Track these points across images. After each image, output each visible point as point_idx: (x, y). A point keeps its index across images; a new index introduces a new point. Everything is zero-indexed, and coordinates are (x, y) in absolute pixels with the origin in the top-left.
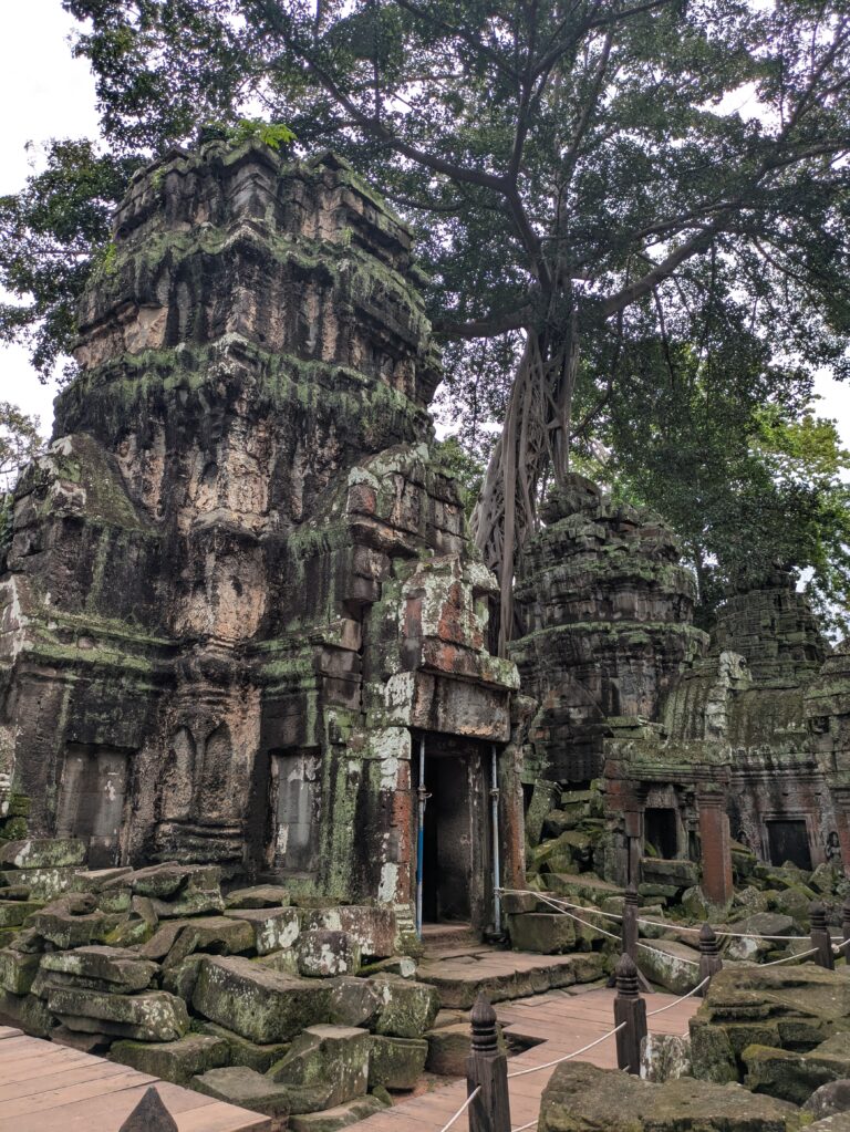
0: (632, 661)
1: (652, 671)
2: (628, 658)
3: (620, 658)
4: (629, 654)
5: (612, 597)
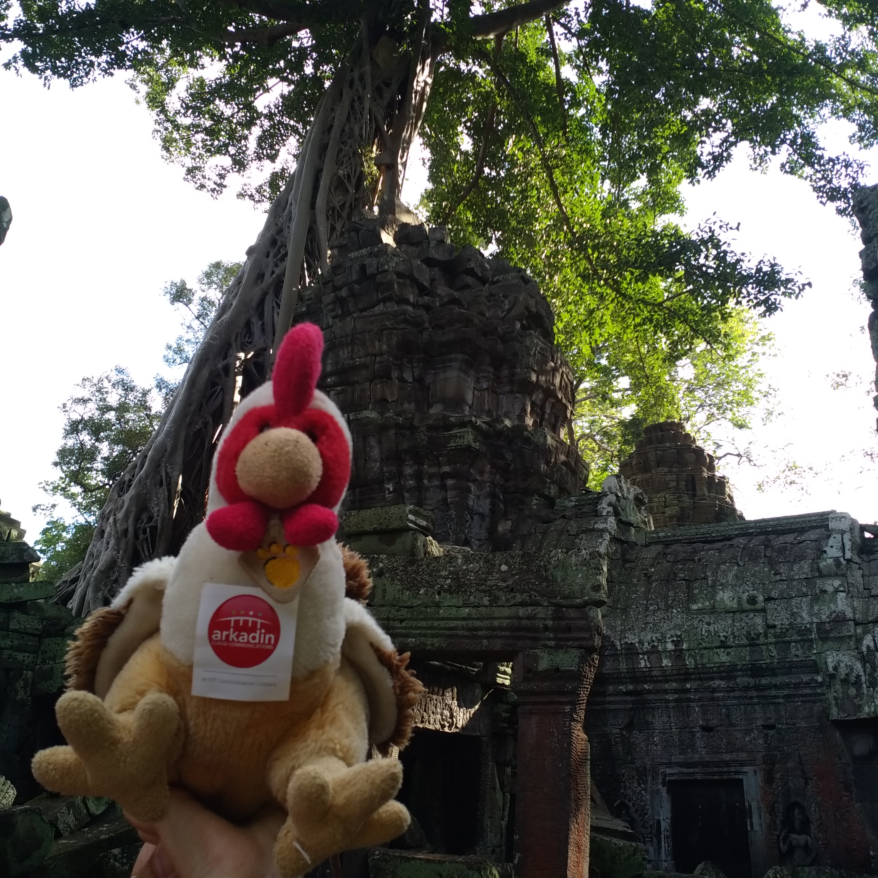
0: (450, 482)
1: (485, 506)
2: (444, 476)
3: (431, 477)
4: (446, 469)
5: (429, 379)
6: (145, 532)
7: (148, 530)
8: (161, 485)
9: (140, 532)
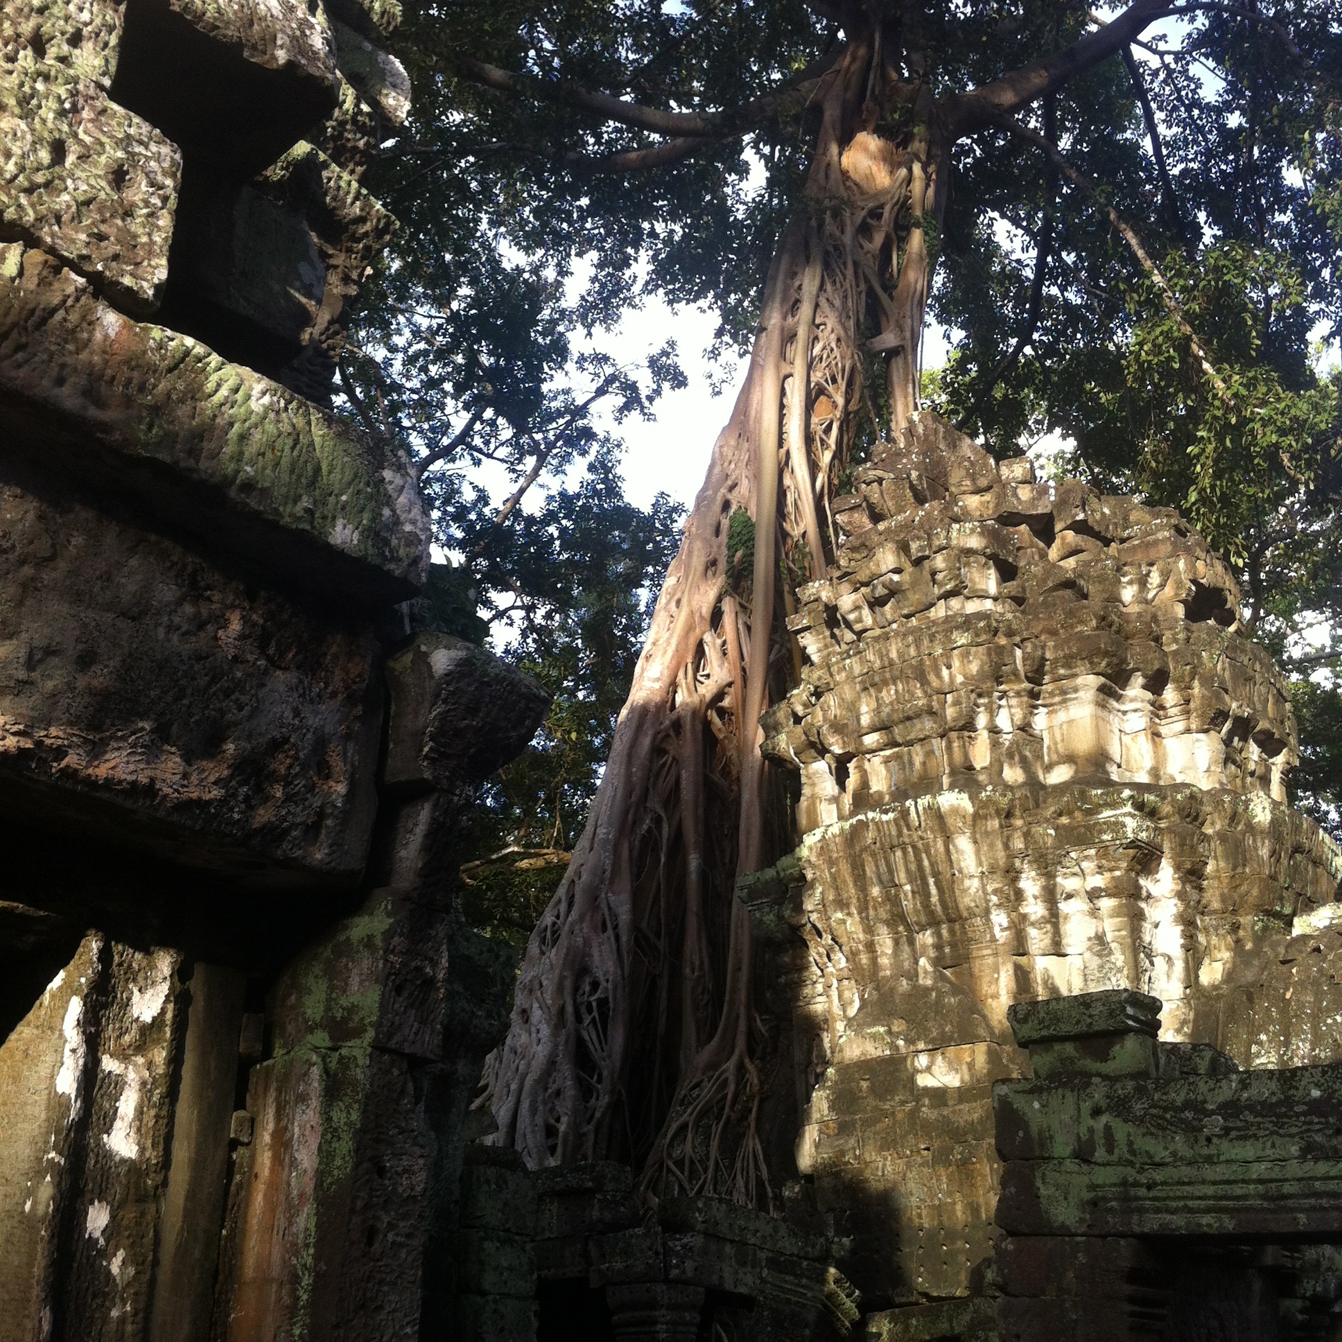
0: (1106, 904)
1: (1172, 940)
2: (1095, 894)
6: (590, 1010)
7: (594, 1004)
8: (604, 929)
9: (583, 1010)
